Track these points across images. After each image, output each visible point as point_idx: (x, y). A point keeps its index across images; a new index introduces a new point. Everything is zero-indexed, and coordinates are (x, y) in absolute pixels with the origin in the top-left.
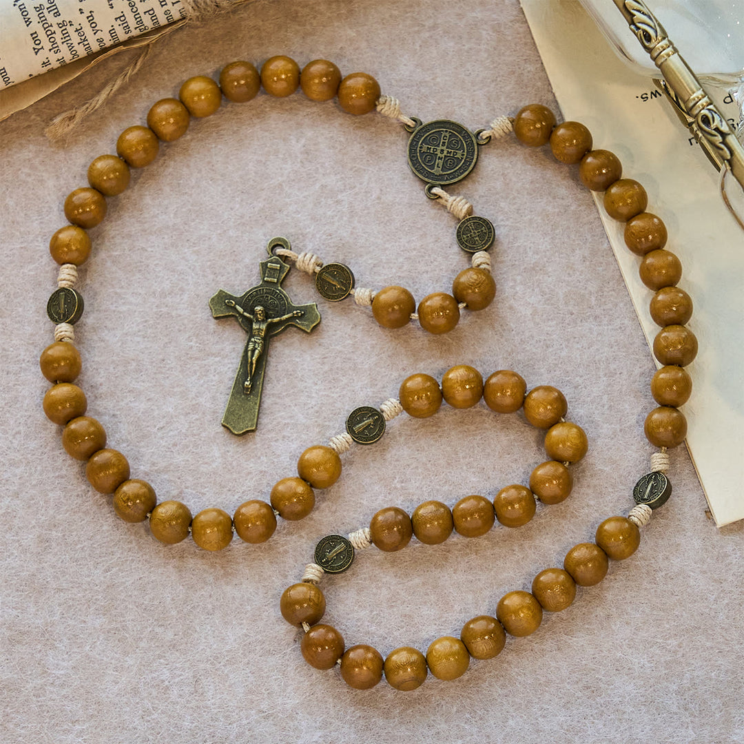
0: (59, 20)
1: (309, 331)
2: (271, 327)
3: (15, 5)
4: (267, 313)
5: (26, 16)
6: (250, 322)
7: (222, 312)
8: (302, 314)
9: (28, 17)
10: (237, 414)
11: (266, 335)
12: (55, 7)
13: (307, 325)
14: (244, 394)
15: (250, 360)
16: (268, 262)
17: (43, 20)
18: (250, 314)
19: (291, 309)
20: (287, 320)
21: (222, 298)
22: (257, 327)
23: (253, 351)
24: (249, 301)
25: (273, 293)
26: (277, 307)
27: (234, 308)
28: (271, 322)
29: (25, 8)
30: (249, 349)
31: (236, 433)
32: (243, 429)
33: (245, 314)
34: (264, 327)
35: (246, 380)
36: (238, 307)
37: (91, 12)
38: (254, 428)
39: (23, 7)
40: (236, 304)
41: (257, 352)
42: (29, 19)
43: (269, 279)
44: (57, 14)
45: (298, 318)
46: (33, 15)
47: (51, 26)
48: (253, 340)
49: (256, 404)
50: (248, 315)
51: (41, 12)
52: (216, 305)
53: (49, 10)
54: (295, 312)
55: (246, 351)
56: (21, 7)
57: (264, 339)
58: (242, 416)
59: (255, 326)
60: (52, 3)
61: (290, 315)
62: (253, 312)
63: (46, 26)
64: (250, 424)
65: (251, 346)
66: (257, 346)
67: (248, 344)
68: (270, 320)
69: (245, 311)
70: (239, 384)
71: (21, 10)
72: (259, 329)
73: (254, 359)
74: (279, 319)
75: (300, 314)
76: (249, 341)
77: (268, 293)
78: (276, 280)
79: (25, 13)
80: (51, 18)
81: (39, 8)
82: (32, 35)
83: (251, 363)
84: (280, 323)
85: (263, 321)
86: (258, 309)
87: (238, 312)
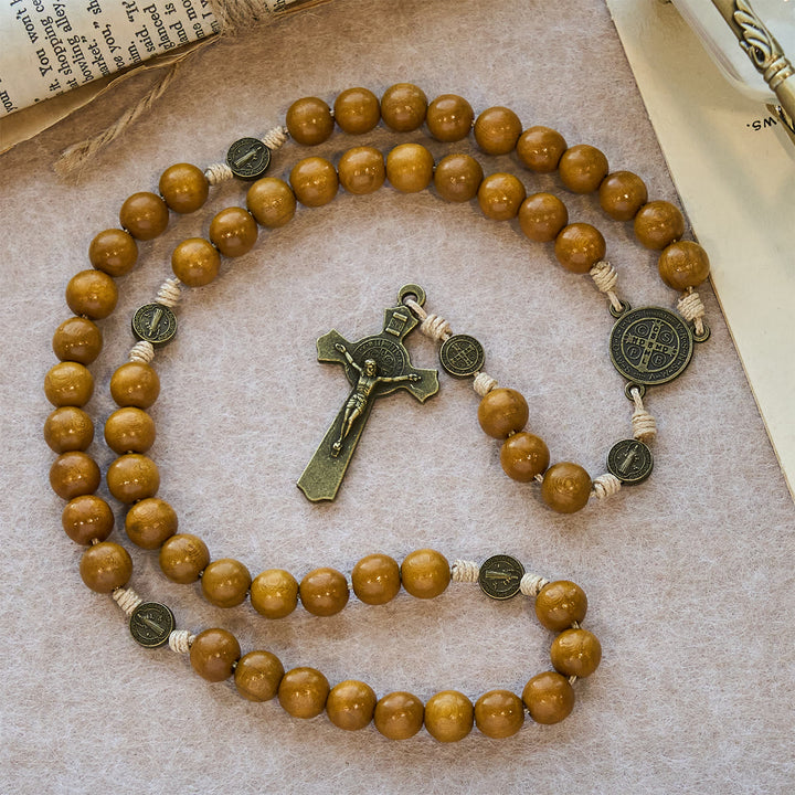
0: (70, 35)
1: (422, 401)
2: (380, 387)
3: (18, 18)
4: (378, 368)
5: (31, 30)
6: (358, 375)
7: (329, 357)
9: (33, 31)
10: (317, 478)
11: (371, 394)
12: (65, 20)
13: (422, 393)
14: (330, 457)
15: (346, 419)
16: (395, 310)
17: (51, 35)
18: (359, 365)
20: (400, 382)
21: (332, 340)
22: (364, 383)
23: (352, 409)
24: (362, 350)
25: (392, 347)
26: (392, 364)
27: (344, 354)
28: (381, 381)
29: (30, 21)
30: (349, 406)
31: (311, 500)
32: (319, 497)
33: (354, 364)
34: (371, 384)
35: (336, 441)
36: (347, 354)
37: (107, 25)
38: (333, 498)
39: (27, 20)
40: (346, 350)
41: (356, 411)
42: (35, 34)
43: (391, 331)
44: (68, 28)
45: (414, 383)
46: (39, 29)
47: (61, 42)
48: (355, 396)
49: (340, 470)
50: (356, 366)
51: (48, 25)
53: (59, 23)
54: (412, 376)
57: (368, 398)
58: (322, 483)
59: (362, 382)
60: (61, 16)
61: (405, 377)
62: (362, 365)
63: (54, 42)
64: (329, 492)
65: (350, 404)
66: (357, 405)
67: (348, 400)
68: (380, 378)
69: (354, 361)
71: (25, 23)
72: (365, 386)
73: (352, 418)
74: (391, 379)
75: (417, 380)
76: (351, 396)
77: (386, 347)
78: (398, 334)
79: (30, 28)
80: (60, 33)
81: (47, 22)
82: (38, 53)
83: (347, 423)
84: (391, 384)
85: (372, 378)
86: (369, 362)
87: (347, 361)
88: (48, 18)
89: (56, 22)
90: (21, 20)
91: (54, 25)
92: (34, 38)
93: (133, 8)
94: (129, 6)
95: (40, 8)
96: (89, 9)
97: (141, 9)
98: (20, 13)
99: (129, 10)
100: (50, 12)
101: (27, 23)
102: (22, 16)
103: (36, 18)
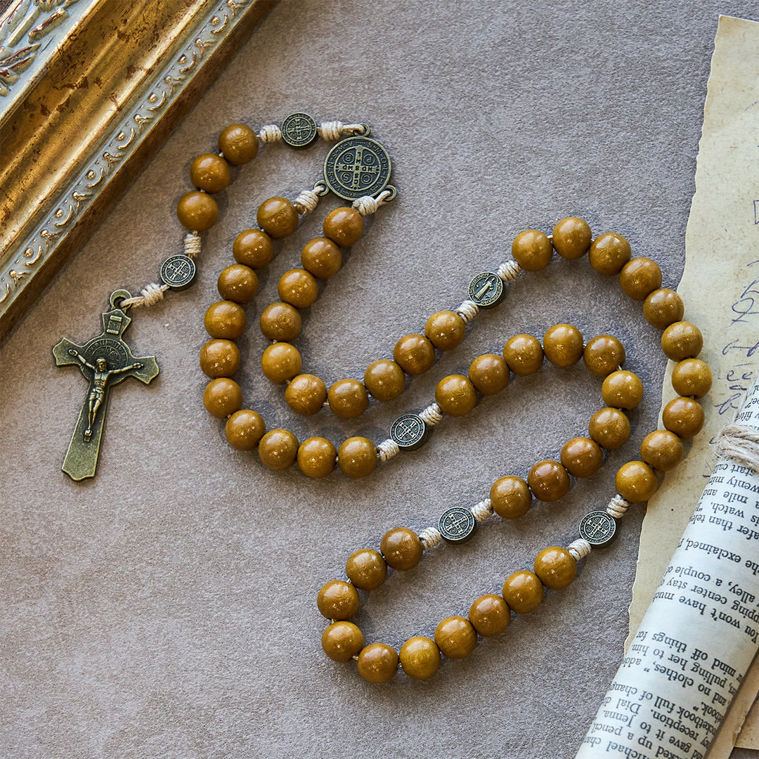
1: (148, 383)
3: (715, 619)
4: (108, 364)
6: (92, 372)
7: (65, 362)
8: (141, 367)
9: (733, 620)
10: (77, 461)
11: (106, 385)
12: (746, 595)
13: (146, 377)
14: (84, 442)
15: (90, 410)
16: (111, 314)
17: (745, 612)
18: (92, 364)
19: (131, 361)
20: (127, 371)
21: (65, 348)
22: (99, 378)
23: (94, 400)
24: (92, 352)
25: (114, 344)
26: (118, 358)
27: (77, 357)
28: (112, 374)
29: (725, 615)
30: (91, 399)
31: (75, 479)
32: (82, 476)
33: (88, 364)
34: (104, 377)
35: (87, 429)
36: (80, 357)
38: (93, 475)
39: (722, 615)
40: (79, 354)
41: (98, 401)
43: (111, 331)
44: (752, 598)
45: (138, 369)
47: (755, 611)
48: (94, 390)
49: (95, 452)
50: (90, 366)
51: (739, 607)
52: (60, 354)
53: (744, 600)
54: (135, 364)
55: (87, 401)
56: (722, 617)
57: (105, 389)
58: (82, 464)
59: (97, 377)
60: (741, 594)
61: (130, 367)
63: (751, 615)
64: (88, 471)
65: (92, 397)
66: (97, 397)
67: (89, 394)
68: (110, 371)
69: (87, 361)
70: (80, 432)
71: (723, 619)
72: (100, 380)
73: (95, 409)
74: (119, 370)
75: (139, 367)
76: (91, 391)
77: (110, 345)
78: (117, 332)
79: (729, 619)
80: (751, 606)
81: (736, 606)
82: (746, 632)
83: (92, 412)
84: (121, 374)
85: (104, 372)
86: (100, 360)
87: (81, 362)
88: (734, 602)
89: (742, 600)
90: (718, 619)
91: (742, 604)
92: (737, 624)
95: (724, 600)
96: (754, 574)
98: (713, 615)
100: (732, 597)
101: (724, 617)
102: (717, 615)
103: (727, 609)
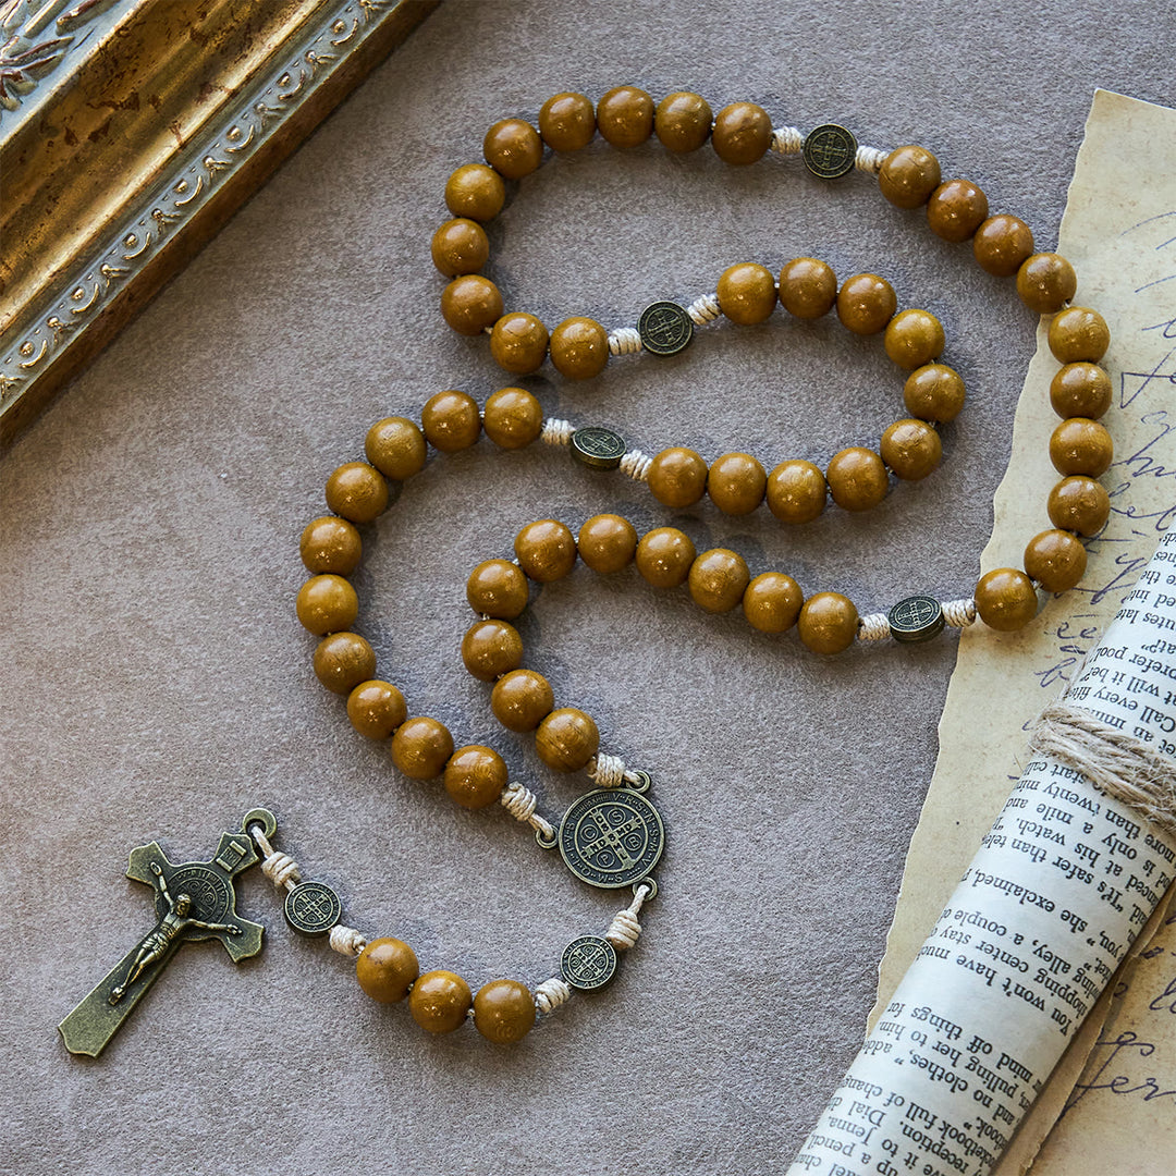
0: (1073, 973)
3: (1008, 994)
4: (194, 907)
5: (1032, 998)
7: (139, 875)
8: (237, 934)
9: (1035, 998)
11: (176, 937)
12: (1058, 961)
13: (235, 952)
14: (106, 1002)
16: (236, 839)
17: (1054, 988)
18: (172, 896)
21: (149, 856)
22: (170, 922)
24: (180, 880)
26: (212, 906)
27: (157, 877)
29: (1024, 989)
33: (166, 894)
34: (178, 925)
35: (118, 985)
36: (162, 879)
37: (1101, 934)
39: (1020, 990)
40: (162, 874)
42: (1038, 999)
43: (223, 863)
44: (1067, 968)
45: (230, 936)
46: (1040, 991)
47: (1069, 987)
48: (156, 936)
50: (168, 898)
51: (1046, 979)
52: (137, 861)
53: (1054, 969)
54: (230, 926)
55: (139, 947)
56: (1019, 991)
57: (171, 942)
59: (168, 919)
60: (1050, 959)
61: (223, 926)
62: (176, 897)
63: (1062, 992)
65: (147, 944)
66: (155, 947)
68: (192, 920)
69: (168, 890)
71: (1020, 995)
72: (171, 925)
73: (143, 963)
74: (204, 924)
75: (235, 932)
76: (150, 935)
77: (212, 882)
79: (1029, 996)
80: (1063, 979)
81: (1041, 976)
82: (1053, 1017)
83: (137, 966)
84: (204, 930)
85: (182, 917)
86: (182, 898)
88: (1039, 971)
89: (1051, 969)
90: (1013, 994)
91: (1051, 975)
92: (1040, 1004)
93: (1115, 894)
94: (1110, 896)
95: (1024, 967)
96: (1073, 931)
97: (1122, 889)
98: (1006, 987)
99: (1112, 900)
100: (1037, 964)
101: (1022, 993)
102: (1012, 988)
103: (1027, 980)
